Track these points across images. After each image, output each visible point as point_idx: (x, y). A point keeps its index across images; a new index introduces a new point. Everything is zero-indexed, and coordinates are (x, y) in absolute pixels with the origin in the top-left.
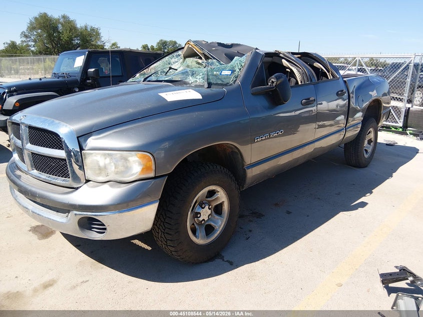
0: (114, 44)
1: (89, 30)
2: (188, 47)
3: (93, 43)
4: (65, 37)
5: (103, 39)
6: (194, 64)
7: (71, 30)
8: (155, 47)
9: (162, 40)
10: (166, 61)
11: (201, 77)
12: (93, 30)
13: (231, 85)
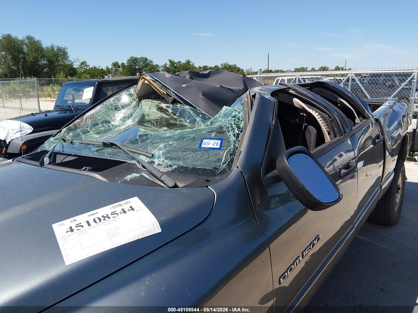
0: (83, 63)
1: (56, 50)
2: (143, 83)
3: (61, 63)
4: (30, 59)
5: (70, 59)
6: (154, 110)
7: (37, 50)
8: (126, 64)
9: (132, 57)
10: (111, 105)
11: (161, 152)
12: (60, 49)
13: (224, 172)
